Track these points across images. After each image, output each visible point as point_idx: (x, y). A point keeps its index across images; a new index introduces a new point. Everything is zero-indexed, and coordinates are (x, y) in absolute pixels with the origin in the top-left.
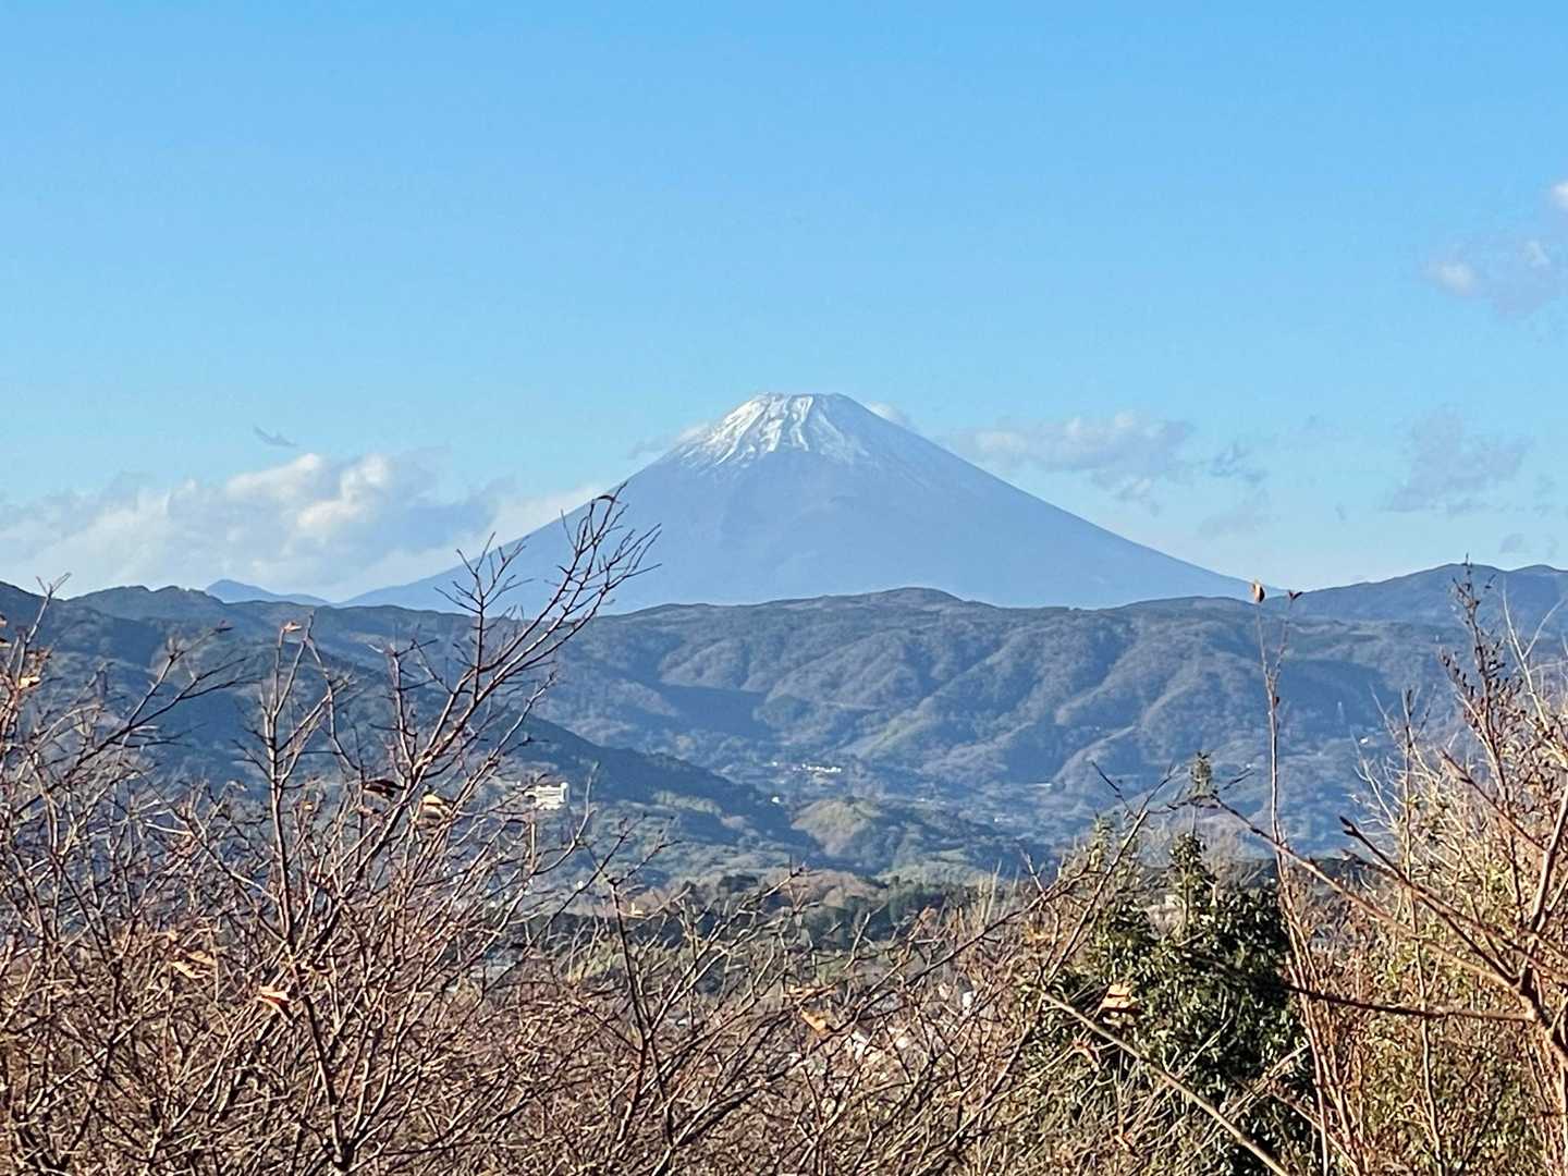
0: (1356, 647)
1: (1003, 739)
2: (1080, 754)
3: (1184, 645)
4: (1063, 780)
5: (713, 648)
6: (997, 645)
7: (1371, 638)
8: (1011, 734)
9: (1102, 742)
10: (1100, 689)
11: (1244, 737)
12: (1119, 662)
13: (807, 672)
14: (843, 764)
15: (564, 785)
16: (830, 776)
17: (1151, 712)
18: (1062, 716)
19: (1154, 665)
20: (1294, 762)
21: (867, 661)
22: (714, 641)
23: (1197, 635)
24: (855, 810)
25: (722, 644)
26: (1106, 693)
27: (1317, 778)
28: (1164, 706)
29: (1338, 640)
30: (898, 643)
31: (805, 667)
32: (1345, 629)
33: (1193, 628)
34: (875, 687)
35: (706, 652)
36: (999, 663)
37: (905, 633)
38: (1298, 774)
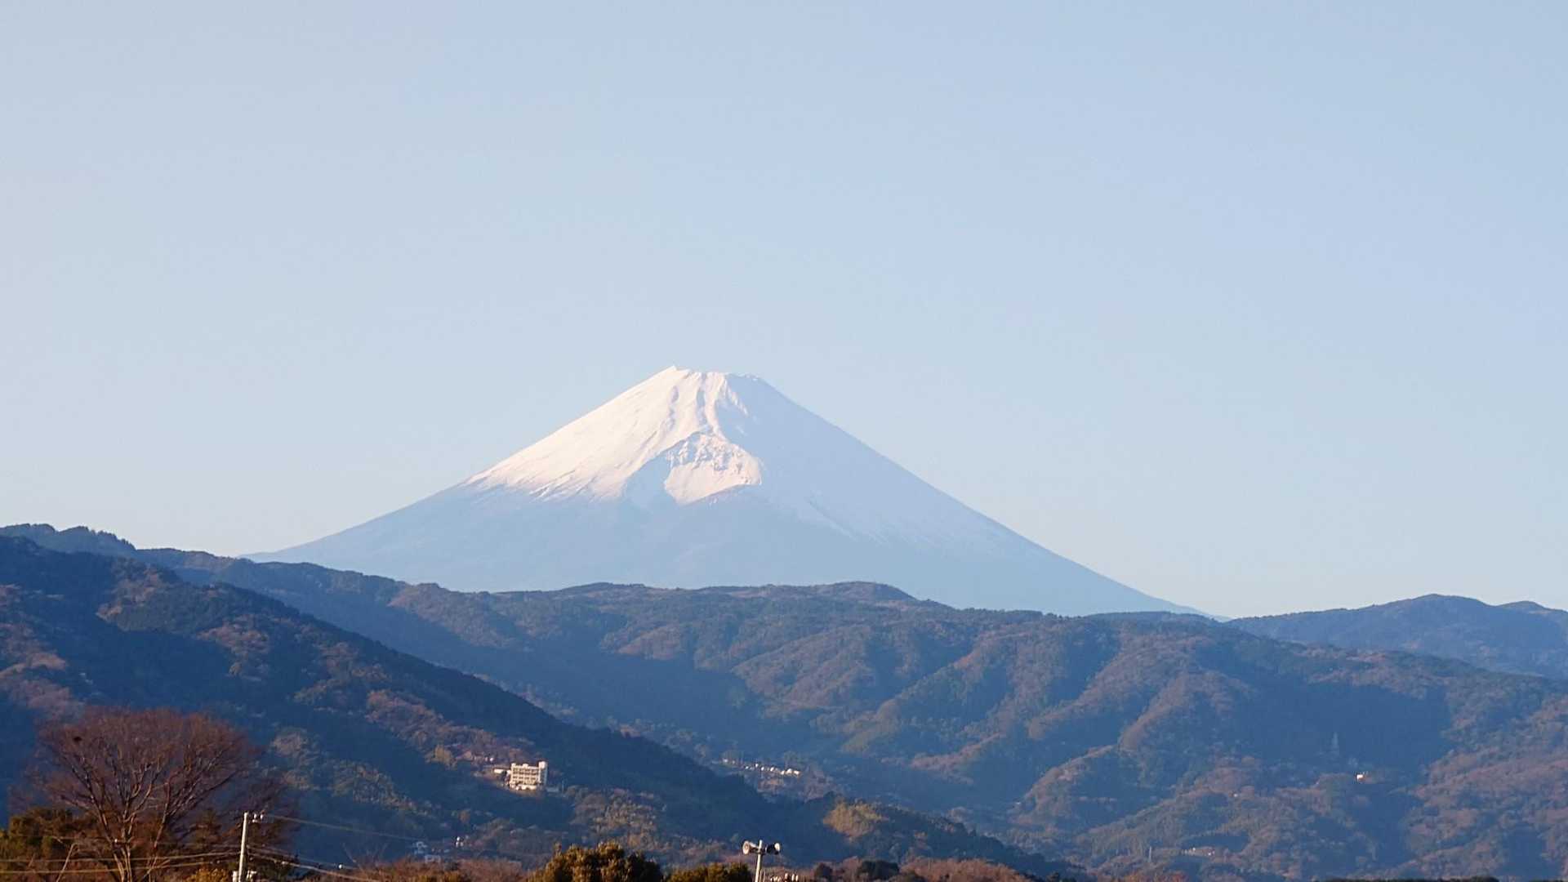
0: (1354, 675)
1: (970, 750)
2: (1053, 771)
3: (1171, 661)
4: (1032, 799)
5: (654, 633)
6: (967, 649)
7: (1371, 666)
8: (979, 745)
9: (1079, 760)
10: (1078, 703)
11: (1230, 764)
12: (1099, 675)
13: (757, 664)
14: (801, 767)
15: (542, 765)
16: (786, 778)
17: (1131, 733)
18: (1034, 729)
19: (1137, 679)
20: (1285, 795)
21: (824, 657)
22: (658, 625)
23: (1184, 650)
24: (855, 813)
25: (666, 628)
26: (1085, 707)
27: (1311, 813)
28: (1145, 726)
29: (1335, 665)
30: (859, 639)
31: (755, 659)
32: (1342, 653)
33: (1181, 642)
34: (832, 686)
35: (647, 636)
36: (968, 669)
37: (867, 628)
38: (1290, 809)
